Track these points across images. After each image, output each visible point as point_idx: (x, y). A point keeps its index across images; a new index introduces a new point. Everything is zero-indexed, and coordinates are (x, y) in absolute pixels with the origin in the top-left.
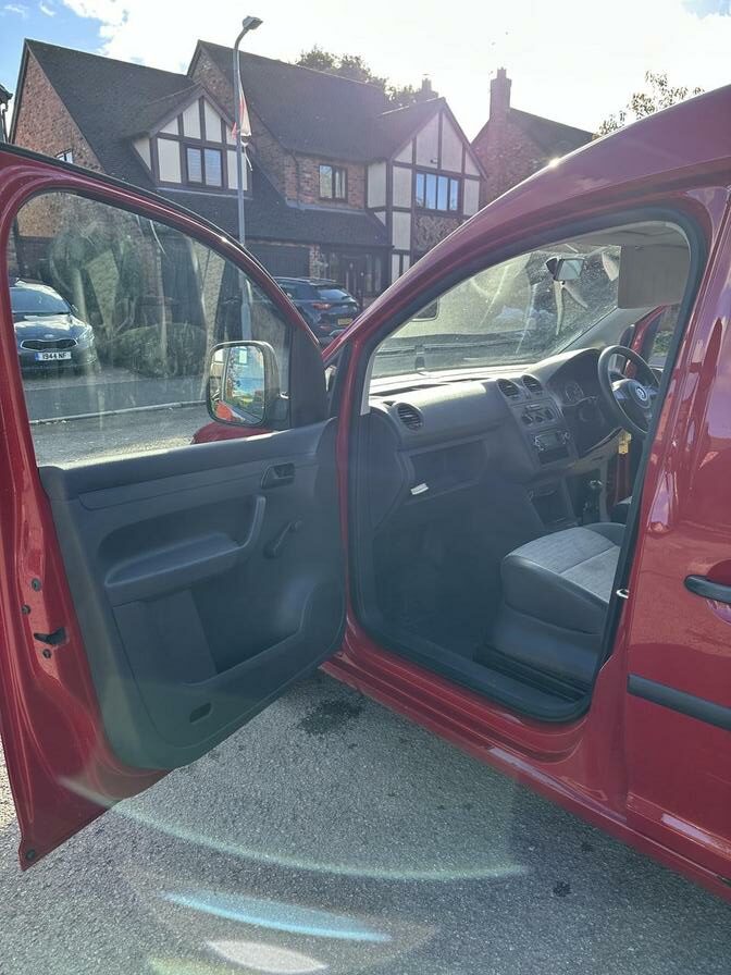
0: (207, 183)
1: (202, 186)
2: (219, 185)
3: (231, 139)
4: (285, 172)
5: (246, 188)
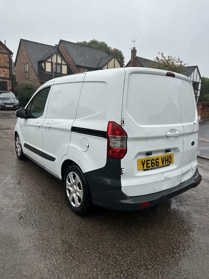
0: (57, 72)
3: (63, 63)
4: (76, 70)
5: (66, 74)
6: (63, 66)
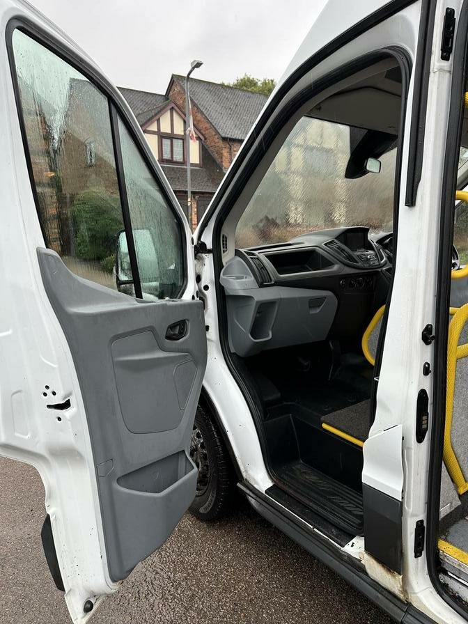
0: (174, 159)
1: (171, 161)
4: (223, 152)
5: (198, 163)
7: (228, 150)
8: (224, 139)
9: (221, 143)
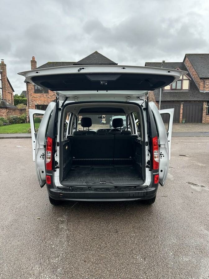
0: (177, 88)
1: (176, 89)
2: (180, 89)
3: (185, 78)
4: (200, 84)
5: (188, 89)
6: (184, 81)
7: (203, 83)
8: (201, 78)
9: (200, 80)
